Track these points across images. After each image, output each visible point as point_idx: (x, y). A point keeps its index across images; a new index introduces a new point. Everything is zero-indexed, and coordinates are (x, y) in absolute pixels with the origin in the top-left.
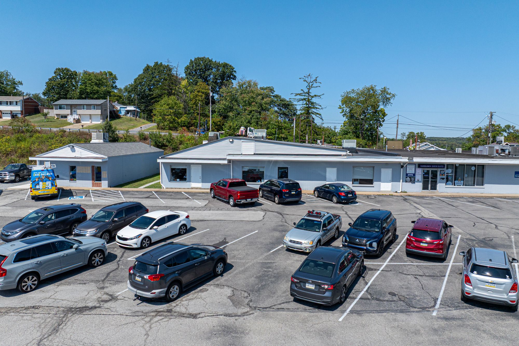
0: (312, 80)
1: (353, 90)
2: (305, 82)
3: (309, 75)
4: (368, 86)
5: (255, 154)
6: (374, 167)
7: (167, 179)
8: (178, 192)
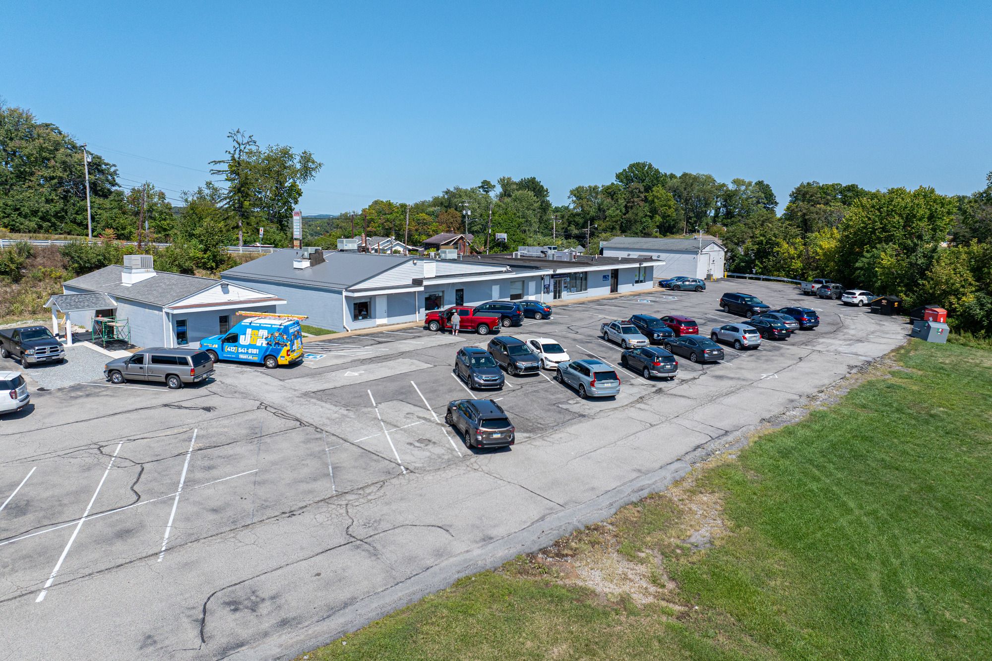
3: (238, 132)
5: (437, 277)
6: (523, 281)
7: (350, 319)
8: (382, 333)
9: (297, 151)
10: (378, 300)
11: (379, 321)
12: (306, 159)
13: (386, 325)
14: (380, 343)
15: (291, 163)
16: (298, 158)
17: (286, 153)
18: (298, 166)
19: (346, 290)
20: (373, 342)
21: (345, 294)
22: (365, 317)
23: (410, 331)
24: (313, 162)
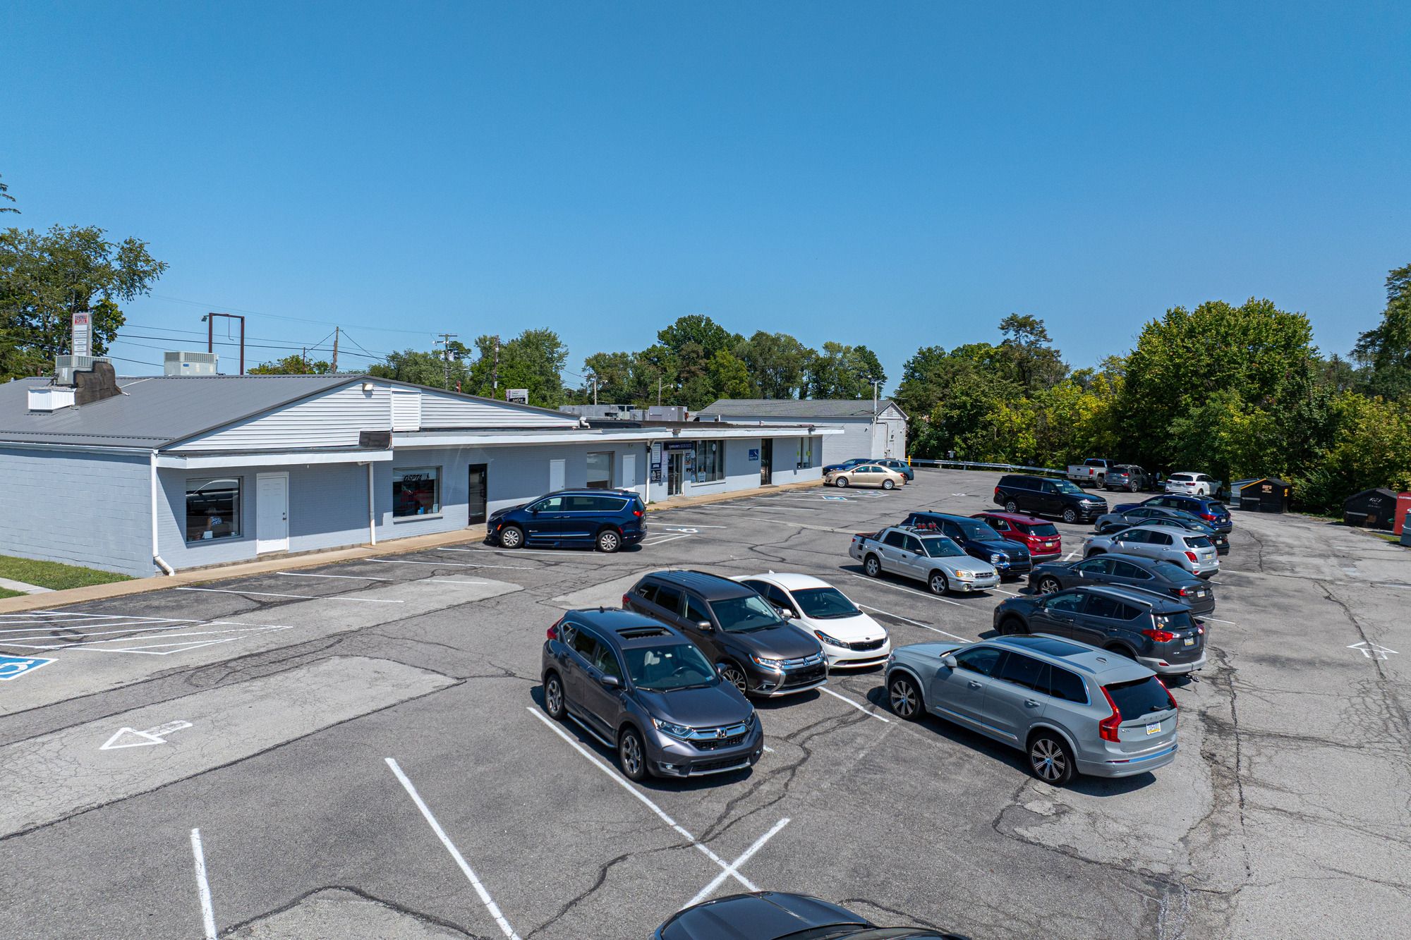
6: (612, 454)
7: (178, 537)
8: (272, 576)
9: (113, 239)
10: (261, 482)
11: (263, 546)
12: (133, 252)
13: (286, 555)
14: (264, 605)
15: (100, 260)
16: (115, 251)
17: (90, 240)
18: (116, 265)
19: (163, 452)
20: (241, 604)
21: (156, 462)
22: (222, 535)
23: (355, 568)
24: (147, 261)
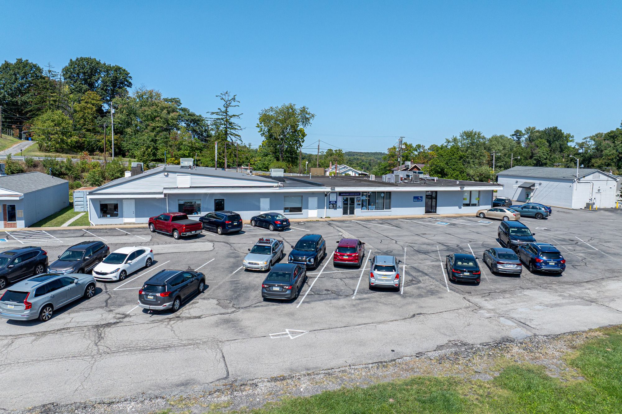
0: (230, 99)
1: (271, 108)
2: (223, 100)
3: (227, 93)
4: (287, 104)
5: (191, 187)
6: (302, 196)
7: (96, 216)
10: (125, 202)
11: (126, 220)
13: (134, 224)
14: (81, 236)
16: (299, 112)
17: (292, 108)
21: (89, 197)
24: (309, 114)
